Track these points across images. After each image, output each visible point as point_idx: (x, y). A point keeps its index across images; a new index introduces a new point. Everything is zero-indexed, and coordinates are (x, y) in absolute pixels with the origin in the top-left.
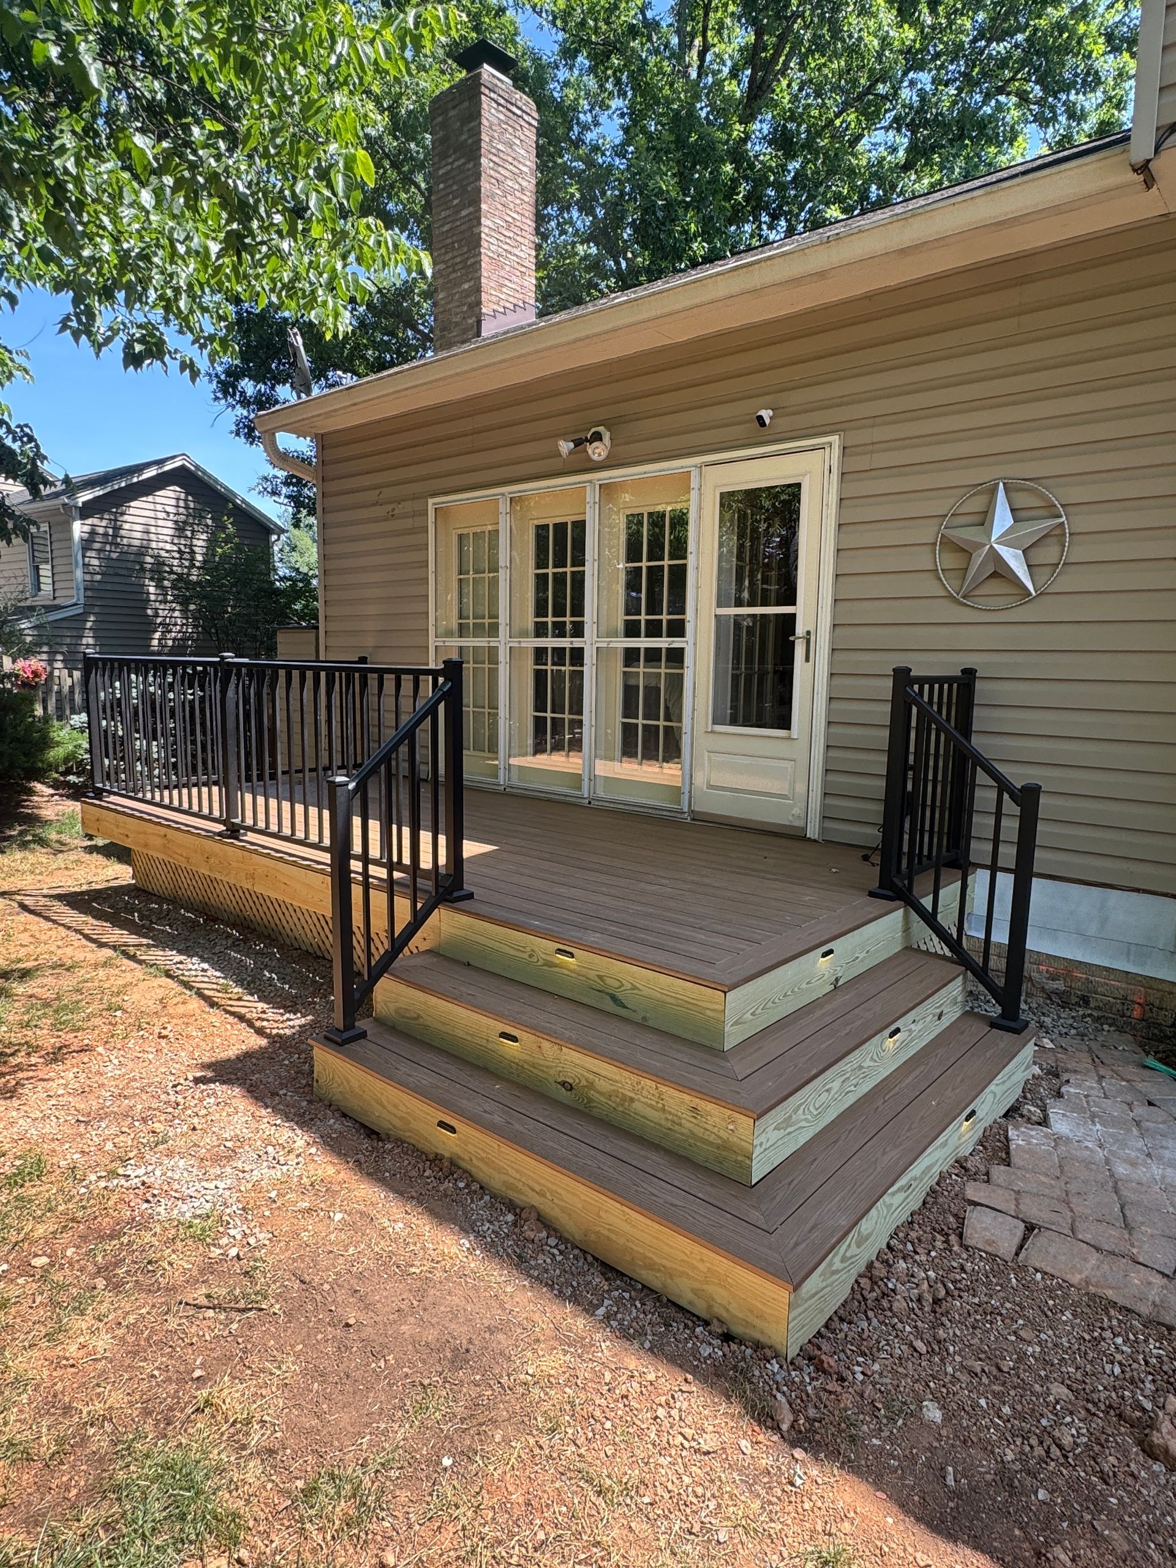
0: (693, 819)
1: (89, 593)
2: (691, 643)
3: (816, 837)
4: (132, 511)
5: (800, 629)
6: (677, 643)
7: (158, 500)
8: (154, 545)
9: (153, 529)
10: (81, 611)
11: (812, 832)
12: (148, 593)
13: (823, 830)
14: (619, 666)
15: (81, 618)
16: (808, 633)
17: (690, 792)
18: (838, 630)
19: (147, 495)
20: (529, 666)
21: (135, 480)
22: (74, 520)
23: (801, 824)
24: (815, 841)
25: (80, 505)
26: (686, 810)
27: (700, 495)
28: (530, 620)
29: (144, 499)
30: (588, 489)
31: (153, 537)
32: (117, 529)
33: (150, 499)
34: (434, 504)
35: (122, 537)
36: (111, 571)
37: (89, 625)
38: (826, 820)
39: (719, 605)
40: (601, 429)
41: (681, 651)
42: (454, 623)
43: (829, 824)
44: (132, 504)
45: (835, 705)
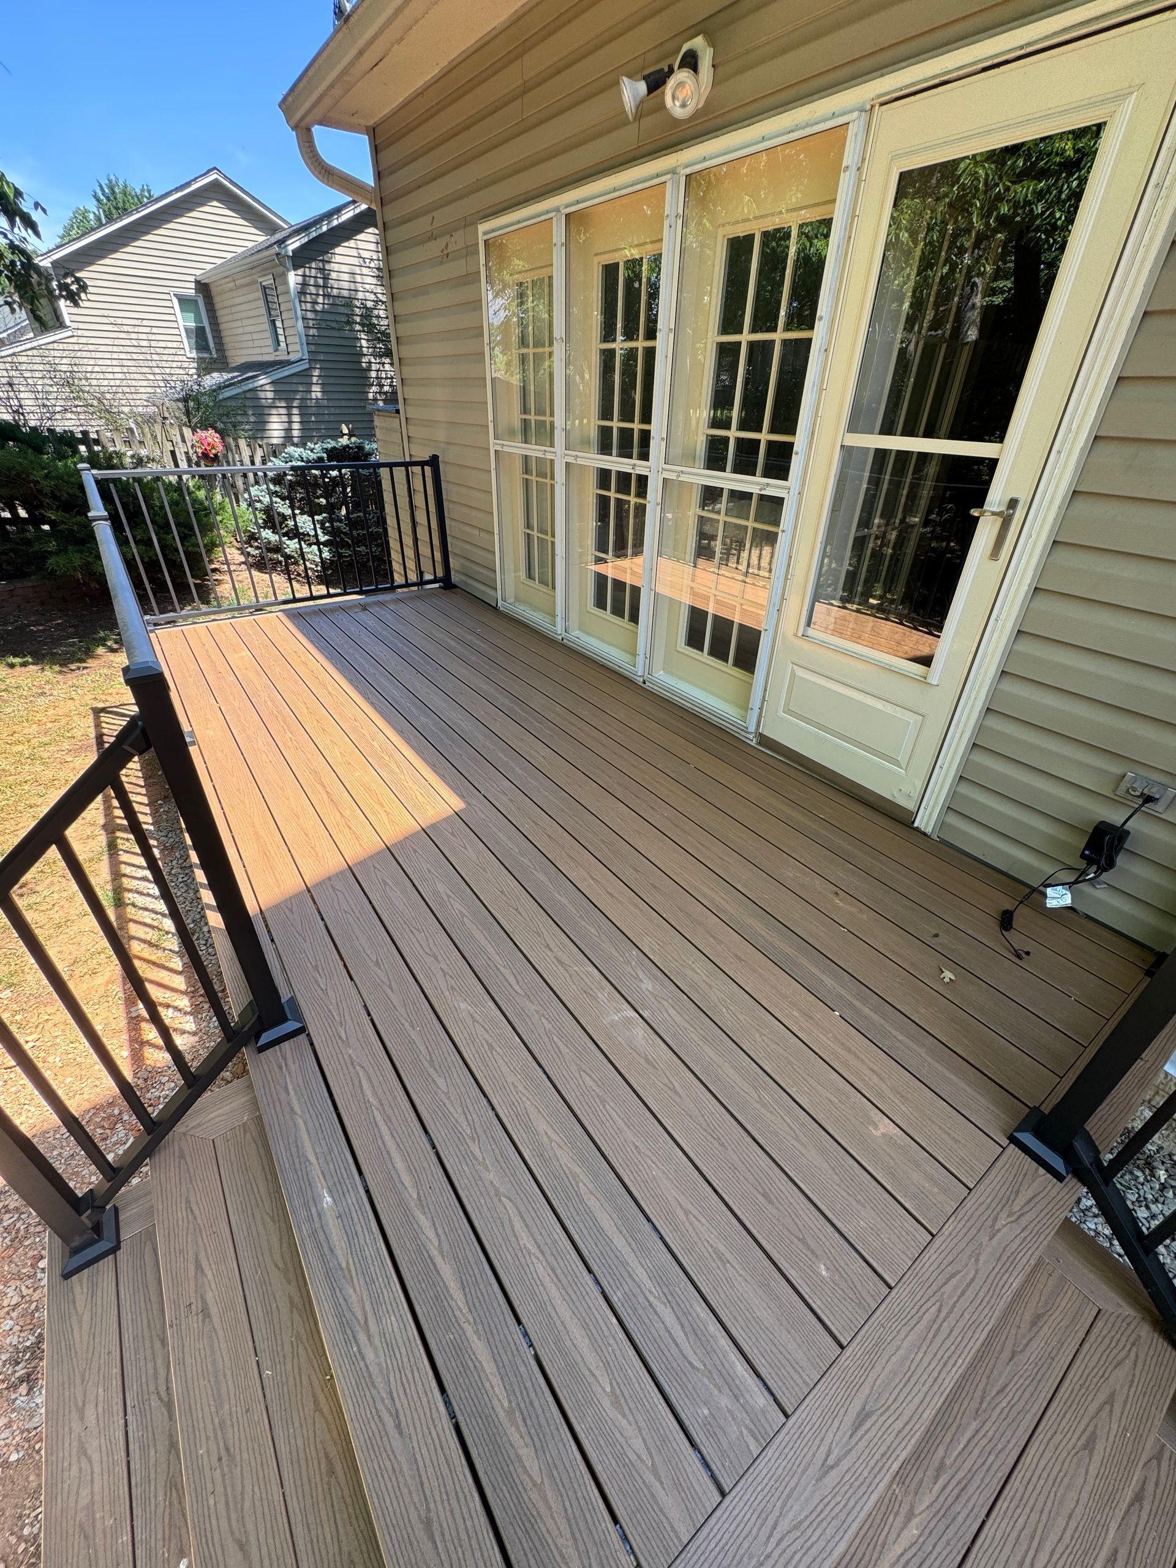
0: (760, 744)
1: (313, 348)
2: (794, 491)
3: (929, 830)
4: (338, 259)
5: (996, 496)
6: (773, 487)
7: (361, 245)
8: (360, 295)
9: (358, 278)
10: (307, 366)
11: (925, 821)
12: (361, 347)
13: (942, 824)
14: (693, 511)
15: (306, 374)
16: (1013, 503)
17: (761, 709)
18: (1081, 504)
19: (348, 239)
20: (591, 491)
21: (335, 223)
22: (288, 270)
23: (911, 806)
24: (924, 834)
25: (291, 254)
26: (752, 729)
27: (860, 180)
28: (592, 423)
29: (346, 244)
30: (669, 185)
31: (359, 287)
32: (326, 278)
33: (352, 243)
34: (485, 233)
35: (332, 288)
36: (324, 325)
37: (315, 380)
38: (951, 813)
39: (852, 428)
40: (698, 43)
41: (779, 502)
42: (516, 418)
43: (953, 820)
44: (338, 250)
45: (1025, 646)
